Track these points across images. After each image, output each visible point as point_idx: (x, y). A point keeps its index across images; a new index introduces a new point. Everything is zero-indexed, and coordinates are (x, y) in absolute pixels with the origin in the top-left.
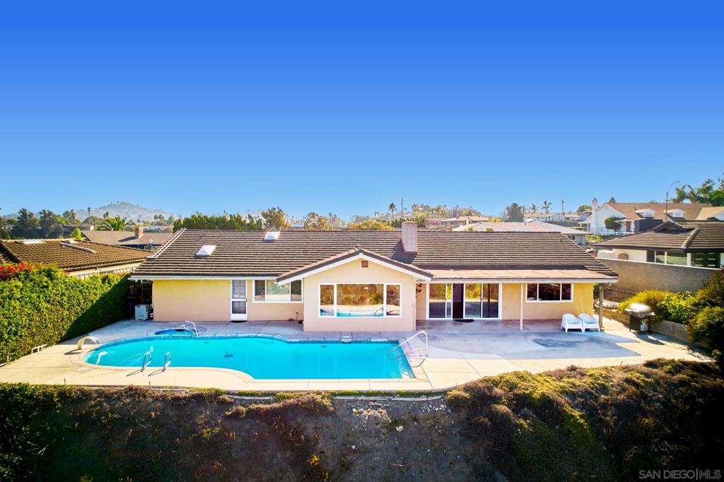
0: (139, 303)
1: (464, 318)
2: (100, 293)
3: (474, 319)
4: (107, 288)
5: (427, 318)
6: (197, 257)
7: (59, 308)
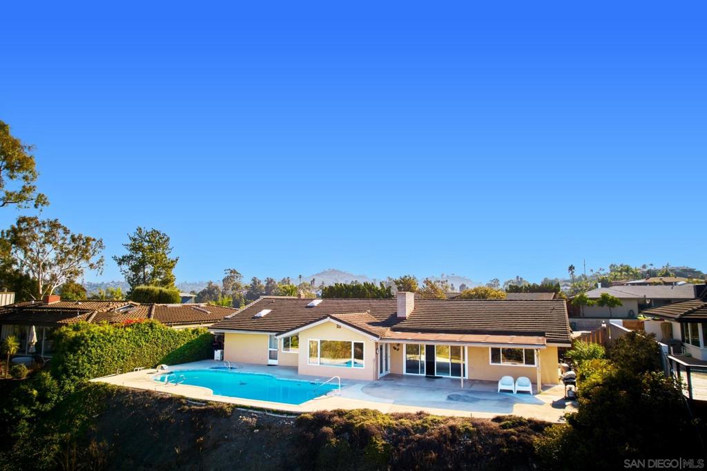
0: (217, 348)
1: (436, 375)
2: (187, 340)
3: (444, 376)
4: (195, 337)
5: (404, 372)
6: (254, 318)
7: (154, 346)
